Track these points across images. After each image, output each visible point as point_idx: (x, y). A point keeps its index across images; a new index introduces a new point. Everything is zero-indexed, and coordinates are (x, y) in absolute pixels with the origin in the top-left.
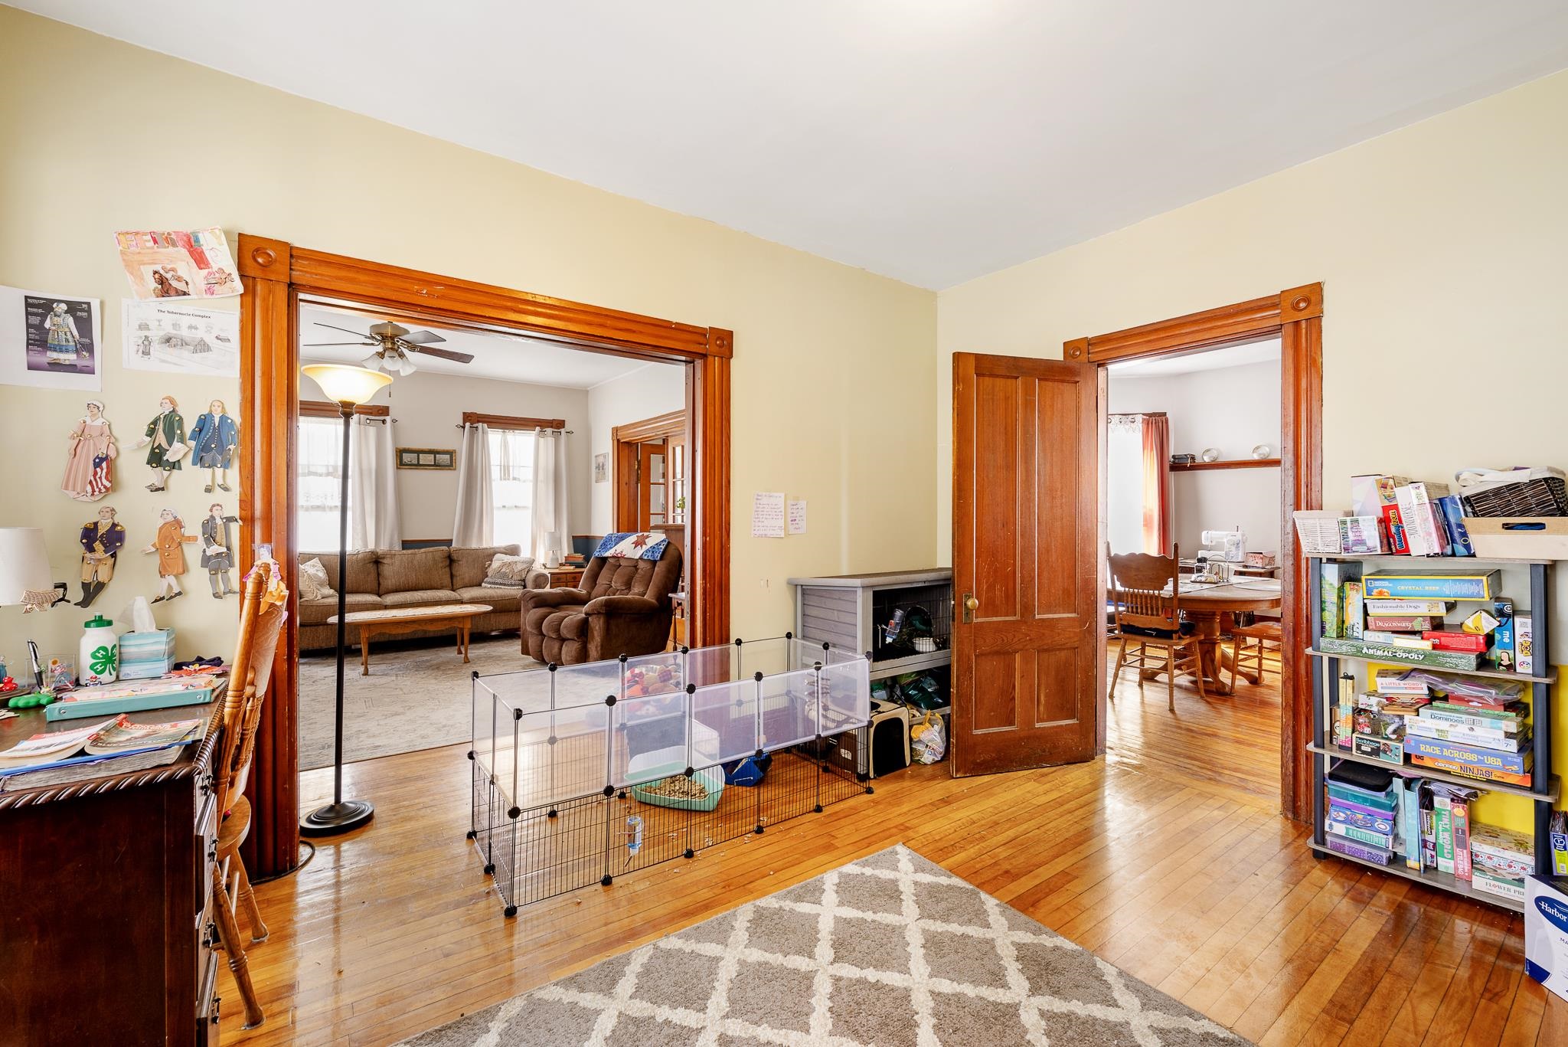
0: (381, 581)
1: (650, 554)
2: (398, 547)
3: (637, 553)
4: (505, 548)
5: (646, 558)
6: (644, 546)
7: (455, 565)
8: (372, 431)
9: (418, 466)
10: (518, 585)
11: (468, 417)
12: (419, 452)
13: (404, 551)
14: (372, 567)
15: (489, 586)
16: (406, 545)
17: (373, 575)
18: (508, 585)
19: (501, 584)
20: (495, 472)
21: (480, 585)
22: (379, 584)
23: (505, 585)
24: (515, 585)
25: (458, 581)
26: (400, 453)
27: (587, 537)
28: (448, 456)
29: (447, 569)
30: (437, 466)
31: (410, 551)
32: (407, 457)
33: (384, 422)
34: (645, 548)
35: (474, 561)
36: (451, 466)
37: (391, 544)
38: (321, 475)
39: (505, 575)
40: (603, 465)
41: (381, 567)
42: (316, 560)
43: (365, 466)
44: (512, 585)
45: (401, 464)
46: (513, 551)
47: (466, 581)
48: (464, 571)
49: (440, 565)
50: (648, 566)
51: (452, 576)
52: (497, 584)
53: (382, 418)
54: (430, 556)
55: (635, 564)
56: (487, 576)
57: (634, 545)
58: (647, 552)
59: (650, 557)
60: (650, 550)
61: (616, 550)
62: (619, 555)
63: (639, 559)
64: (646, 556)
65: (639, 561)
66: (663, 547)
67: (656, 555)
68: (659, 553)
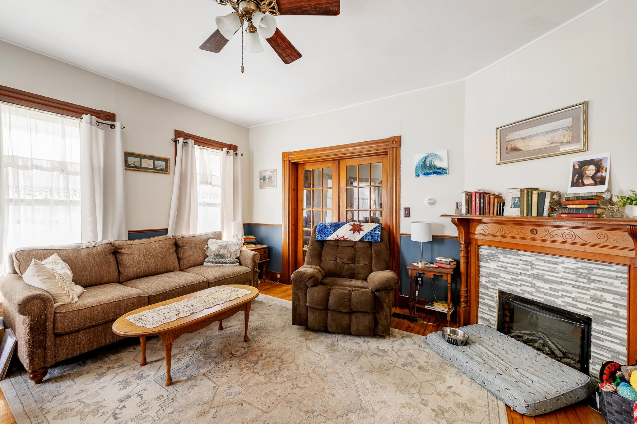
0: (121, 270)
1: (370, 237)
2: (125, 237)
3: (357, 237)
4: (213, 234)
5: (367, 240)
6: (361, 232)
7: (181, 250)
8: (101, 133)
9: (139, 169)
10: (236, 262)
11: (178, 134)
12: (141, 157)
13: (132, 242)
14: (111, 258)
15: (212, 265)
16: (133, 235)
17: (114, 265)
18: (229, 263)
19: (223, 263)
20: (198, 178)
21: (202, 264)
22: (119, 272)
23: (226, 263)
24: (234, 263)
25: (185, 263)
26: (127, 155)
28: (164, 163)
29: (175, 254)
30: (156, 170)
31: (136, 241)
32: (131, 160)
33: (113, 126)
34: (362, 234)
35: (196, 246)
36: (165, 171)
37: (119, 235)
38: (47, 170)
39: (224, 256)
40: (270, 178)
41: (119, 257)
43: (95, 165)
44: (231, 263)
45: (127, 166)
46: (218, 236)
47: (192, 262)
48: (190, 255)
49: (171, 251)
50: (367, 245)
51: (179, 259)
52: (219, 263)
53: (110, 123)
54: (162, 244)
55: (353, 244)
56: (207, 257)
57: (352, 231)
58: (366, 235)
59: (369, 239)
60: (368, 234)
61: (337, 235)
62: (342, 239)
63: (359, 241)
64: (366, 238)
65: (359, 242)
66: (379, 232)
67: (376, 238)
68: (378, 237)
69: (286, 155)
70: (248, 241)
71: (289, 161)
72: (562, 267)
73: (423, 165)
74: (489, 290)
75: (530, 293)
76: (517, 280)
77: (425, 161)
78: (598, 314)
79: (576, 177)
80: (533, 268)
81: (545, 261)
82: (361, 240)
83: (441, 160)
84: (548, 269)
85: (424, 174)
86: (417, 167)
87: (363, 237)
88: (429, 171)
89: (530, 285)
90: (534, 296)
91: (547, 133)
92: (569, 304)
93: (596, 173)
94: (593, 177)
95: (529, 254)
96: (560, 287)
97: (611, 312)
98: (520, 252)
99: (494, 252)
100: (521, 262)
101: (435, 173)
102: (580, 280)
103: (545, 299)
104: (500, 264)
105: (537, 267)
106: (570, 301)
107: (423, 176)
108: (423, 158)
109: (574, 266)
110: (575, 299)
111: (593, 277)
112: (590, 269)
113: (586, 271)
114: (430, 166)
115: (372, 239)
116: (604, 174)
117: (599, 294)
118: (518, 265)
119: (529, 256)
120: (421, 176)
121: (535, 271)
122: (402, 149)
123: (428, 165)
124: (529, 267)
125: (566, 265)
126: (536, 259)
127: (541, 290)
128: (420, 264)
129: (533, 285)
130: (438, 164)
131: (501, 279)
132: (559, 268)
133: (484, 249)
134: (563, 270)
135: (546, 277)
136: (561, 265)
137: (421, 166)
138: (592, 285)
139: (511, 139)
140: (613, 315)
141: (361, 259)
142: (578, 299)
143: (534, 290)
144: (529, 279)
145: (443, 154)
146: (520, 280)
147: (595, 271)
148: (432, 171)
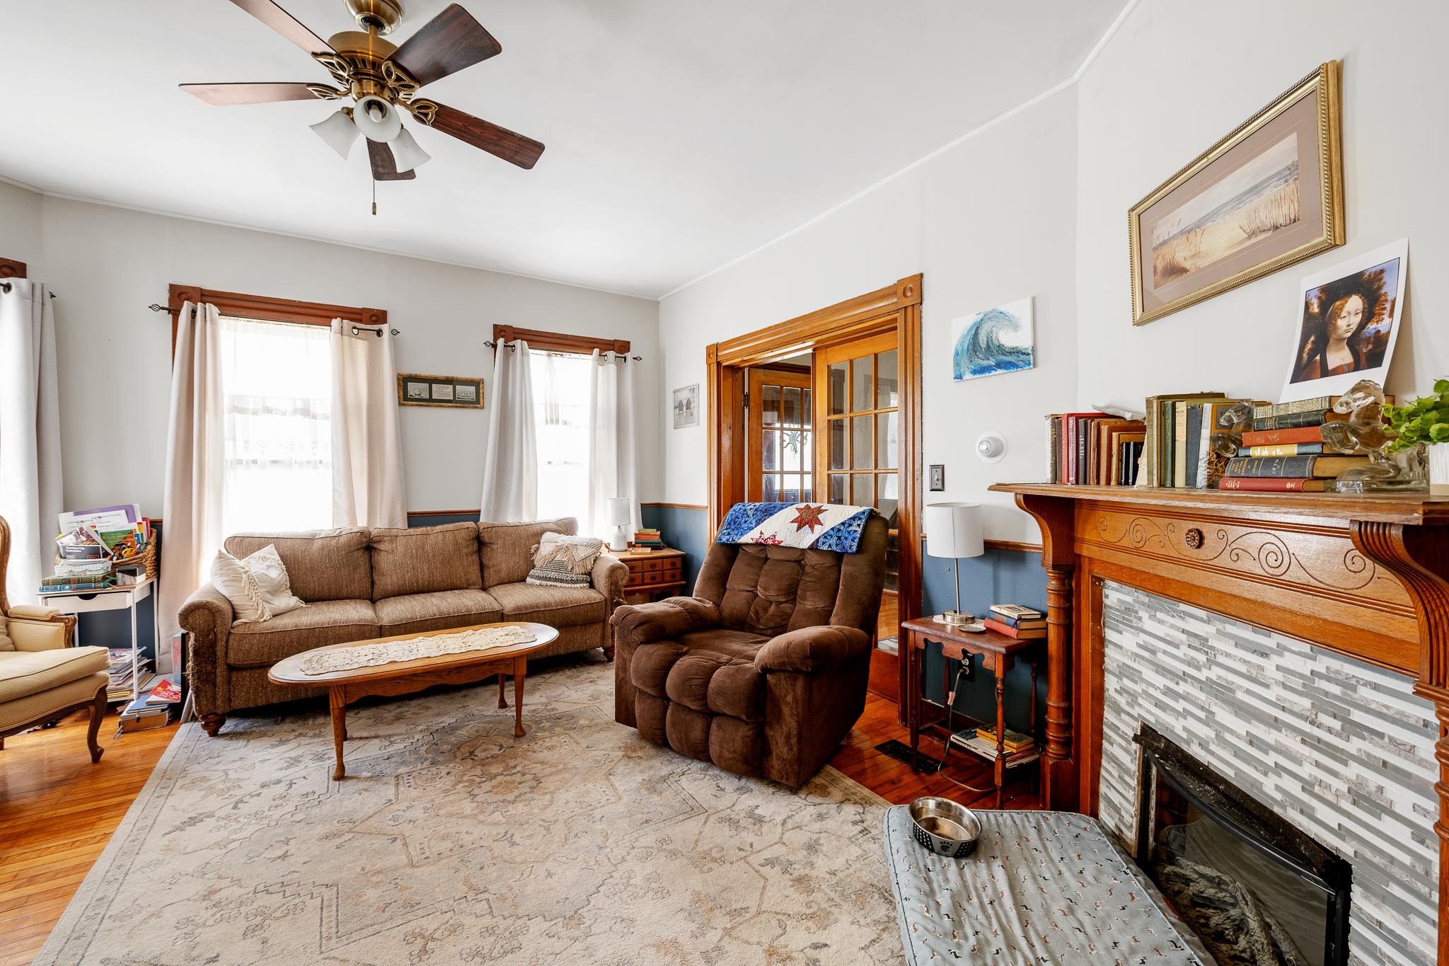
0: (376, 578)
1: (833, 541)
2: (401, 523)
3: (806, 539)
4: (556, 523)
5: (825, 548)
6: (817, 527)
7: (486, 550)
8: (361, 346)
9: (430, 401)
10: (582, 581)
11: (502, 332)
12: (431, 381)
13: (412, 531)
14: (361, 557)
15: (538, 582)
16: (415, 519)
17: (363, 570)
18: (567, 582)
19: (556, 580)
20: (539, 414)
21: (523, 580)
22: (373, 583)
23: (561, 581)
24: (577, 582)
25: (491, 575)
26: (404, 381)
27: (659, 506)
28: (472, 389)
29: (475, 557)
30: (457, 403)
31: (419, 530)
32: (414, 389)
33: (379, 333)
34: (819, 530)
35: (514, 544)
36: (476, 403)
37: (392, 519)
38: (284, 414)
39: (560, 566)
40: (689, 403)
41: (376, 557)
42: (270, 549)
43: (351, 401)
44: (572, 582)
45: (405, 399)
46: (567, 527)
47: (504, 574)
48: (500, 559)
49: (465, 551)
50: (828, 561)
51: (482, 567)
52: (550, 579)
53: (376, 327)
54: (449, 536)
55: (798, 558)
56: (534, 567)
57: (796, 525)
58: (825, 536)
59: (830, 546)
60: (831, 532)
61: (761, 533)
62: (770, 542)
63: (809, 548)
64: (824, 543)
65: (809, 551)
66: (857, 529)
67: (847, 543)
68: (853, 541)
69: (713, 350)
70: (644, 539)
71: (719, 364)
72: (1278, 668)
73: (971, 347)
74: (1123, 716)
75: (1203, 745)
76: (1177, 696)
77: (976, 334)
78: (1368, 854)
79: (1309, 346)
80: (1211, 662)
81: (1240, 643)
82: (814, 548)
83: (1016, 327)
84: (1243, 668)
85: (975, 372)
86: (957, 354)
87: (817, 540)
88: (985, 363)
89: (1202, 715)
90: (1212, 753)
91: (1240, 200)
92: (1295, 802)
93: (1362, 326)
94: (1353, 342)
95: (1202, 613)
96: (1271, 736)
97: (1406, 859)
98: (1183, 607)
99: (1129, 599)
100: (1184, 637)
101: (999, 365)
102: (1325, 719)
103: (1238, 772)
104: (1143, 638)
105: (1220, 659)
106: (1295, 788)
107: (971, 376)
108: (970, 330)
109: (1305, 667)
110: (1307, 787)
111: (1357, 716)
112: (1349, 685)
113: (1336, 690)
114: (988, 347)
115: (837, 545)
116: (1383, 326)
117: (1374, 779)
118: (1177, 646)
119: (1201, 620)
120: (968, 376)
121: (1215, 673)
122: (926, 307)
123: (984, 346)
124: (1202, 658)
125: (1290, 661)
126: (1218, 630)
127: (1228, 737)
128: (949, 618)
129: (1209, 720)
130: (1008, 339)
131: (1144, 686)
132: (1269, 665)
133: (1113, 589)
134: (1280, 676)
135: (1240, 695)
136: (1275, 659)
137: (968, 350)
138: (1354, 745)
139: (1161, 240)
140: (1411, 871)
141: (808, 593)
142: (1317, 789)
143: (1212, 734)
144: (1202, 697)
145: (1020, 309)
146: (1185, 699)
147: (1365, 693)
148: (992, 362)
